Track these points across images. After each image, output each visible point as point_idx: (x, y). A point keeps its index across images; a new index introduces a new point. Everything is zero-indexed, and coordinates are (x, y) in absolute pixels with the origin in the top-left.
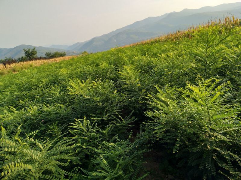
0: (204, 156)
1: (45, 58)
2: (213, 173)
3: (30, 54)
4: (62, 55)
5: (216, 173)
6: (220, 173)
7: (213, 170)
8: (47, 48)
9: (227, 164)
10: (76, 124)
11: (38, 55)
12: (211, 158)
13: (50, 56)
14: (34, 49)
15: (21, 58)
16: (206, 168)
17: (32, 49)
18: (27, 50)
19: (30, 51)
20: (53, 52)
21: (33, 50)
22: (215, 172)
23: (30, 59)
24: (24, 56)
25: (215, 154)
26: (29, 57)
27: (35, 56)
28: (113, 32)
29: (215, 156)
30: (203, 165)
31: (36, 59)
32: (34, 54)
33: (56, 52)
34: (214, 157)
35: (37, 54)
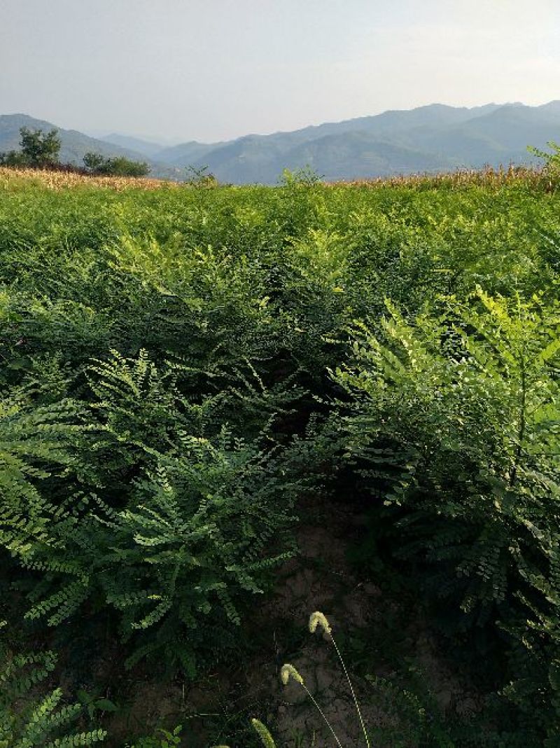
0: (480, 539)
1: (83, 172)
2: (495, 596)
3: (35, 148)
4: (135, 171)
5: (505, 598)
6: (518, 599)
7: (499, 585)
8: (94, 141)
9: (547, 578)
10: (111, 364)
11: (63, 156)
12: (501, 548)
13: (100, 167)
14: (54, 133)
15: (7, 154)
16: (479, 573)
17: (48, 131)
18: (32, 132)
19: (41, 138)
20: (110, 155)
21: (50, 136)
22: (505, 592)
23: (36, 165)
24: (18, 149)
25: (517, 541)
26: (34, 157)
27: (52, 156)
28: (310, 129)
29: (515, 547)
30: (472, 564)
31: (53, 167)
32: (51, 152)
33: (119, 157)
34: (510, 548)
35: (59, 153)
